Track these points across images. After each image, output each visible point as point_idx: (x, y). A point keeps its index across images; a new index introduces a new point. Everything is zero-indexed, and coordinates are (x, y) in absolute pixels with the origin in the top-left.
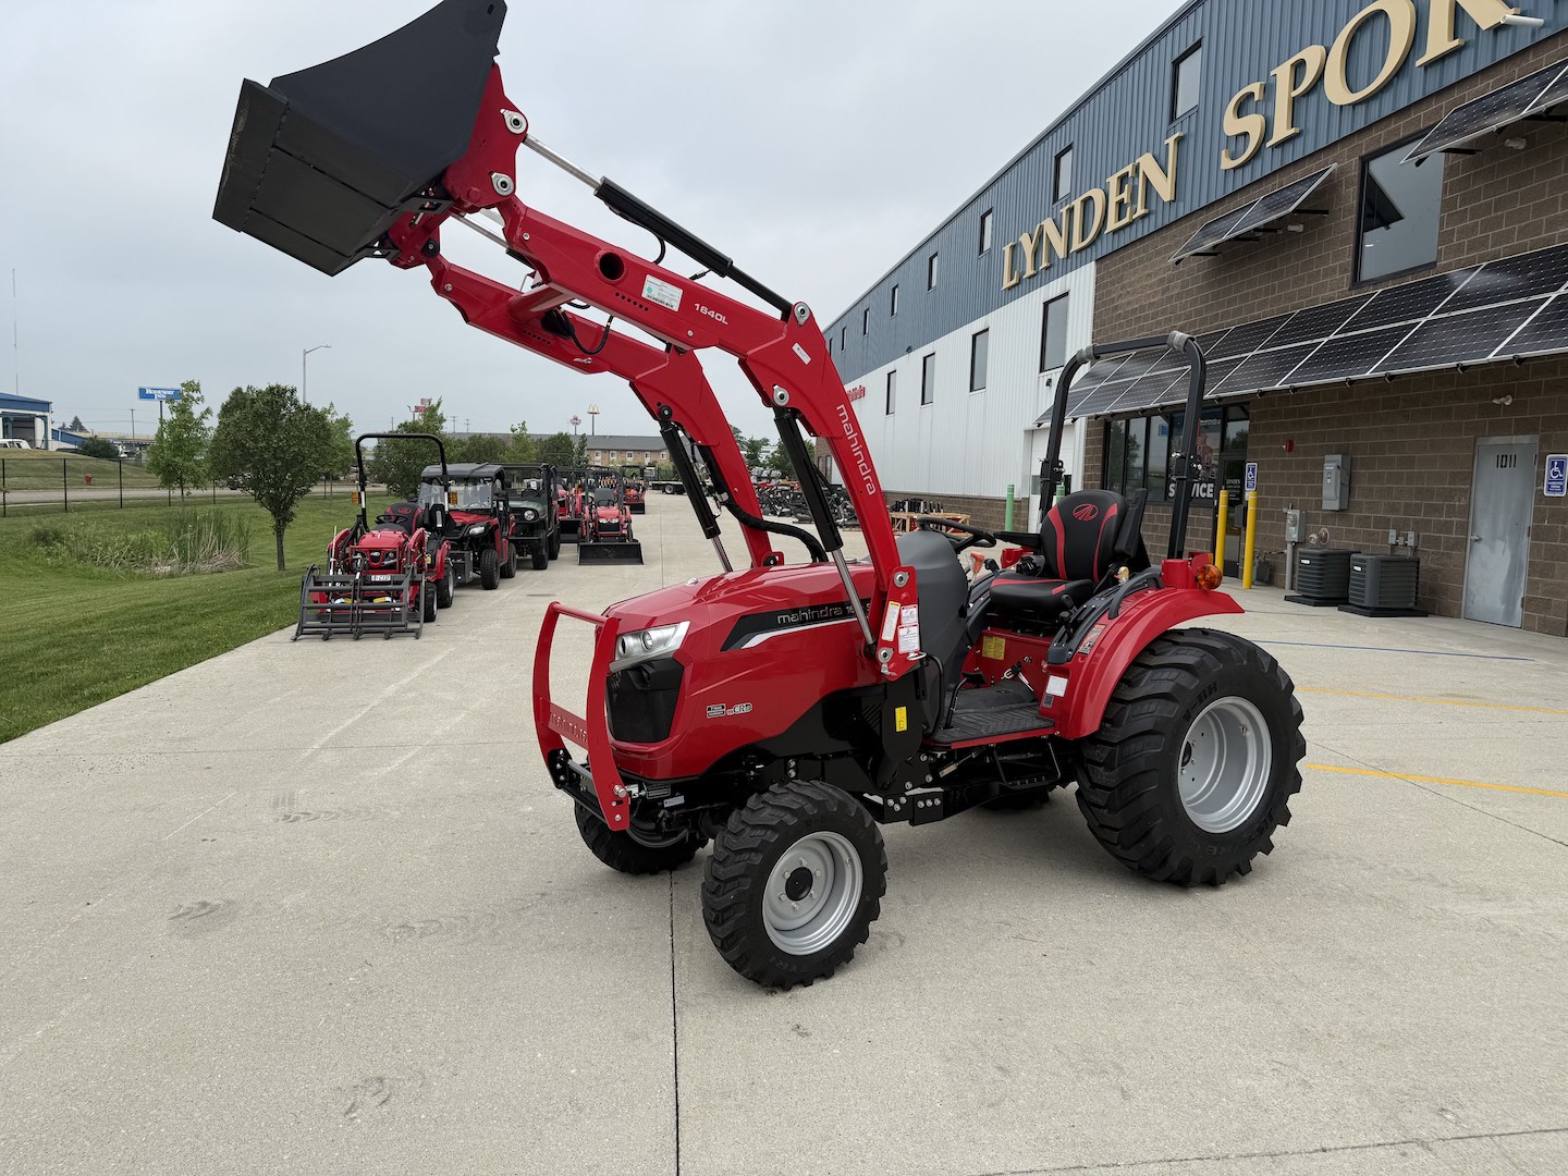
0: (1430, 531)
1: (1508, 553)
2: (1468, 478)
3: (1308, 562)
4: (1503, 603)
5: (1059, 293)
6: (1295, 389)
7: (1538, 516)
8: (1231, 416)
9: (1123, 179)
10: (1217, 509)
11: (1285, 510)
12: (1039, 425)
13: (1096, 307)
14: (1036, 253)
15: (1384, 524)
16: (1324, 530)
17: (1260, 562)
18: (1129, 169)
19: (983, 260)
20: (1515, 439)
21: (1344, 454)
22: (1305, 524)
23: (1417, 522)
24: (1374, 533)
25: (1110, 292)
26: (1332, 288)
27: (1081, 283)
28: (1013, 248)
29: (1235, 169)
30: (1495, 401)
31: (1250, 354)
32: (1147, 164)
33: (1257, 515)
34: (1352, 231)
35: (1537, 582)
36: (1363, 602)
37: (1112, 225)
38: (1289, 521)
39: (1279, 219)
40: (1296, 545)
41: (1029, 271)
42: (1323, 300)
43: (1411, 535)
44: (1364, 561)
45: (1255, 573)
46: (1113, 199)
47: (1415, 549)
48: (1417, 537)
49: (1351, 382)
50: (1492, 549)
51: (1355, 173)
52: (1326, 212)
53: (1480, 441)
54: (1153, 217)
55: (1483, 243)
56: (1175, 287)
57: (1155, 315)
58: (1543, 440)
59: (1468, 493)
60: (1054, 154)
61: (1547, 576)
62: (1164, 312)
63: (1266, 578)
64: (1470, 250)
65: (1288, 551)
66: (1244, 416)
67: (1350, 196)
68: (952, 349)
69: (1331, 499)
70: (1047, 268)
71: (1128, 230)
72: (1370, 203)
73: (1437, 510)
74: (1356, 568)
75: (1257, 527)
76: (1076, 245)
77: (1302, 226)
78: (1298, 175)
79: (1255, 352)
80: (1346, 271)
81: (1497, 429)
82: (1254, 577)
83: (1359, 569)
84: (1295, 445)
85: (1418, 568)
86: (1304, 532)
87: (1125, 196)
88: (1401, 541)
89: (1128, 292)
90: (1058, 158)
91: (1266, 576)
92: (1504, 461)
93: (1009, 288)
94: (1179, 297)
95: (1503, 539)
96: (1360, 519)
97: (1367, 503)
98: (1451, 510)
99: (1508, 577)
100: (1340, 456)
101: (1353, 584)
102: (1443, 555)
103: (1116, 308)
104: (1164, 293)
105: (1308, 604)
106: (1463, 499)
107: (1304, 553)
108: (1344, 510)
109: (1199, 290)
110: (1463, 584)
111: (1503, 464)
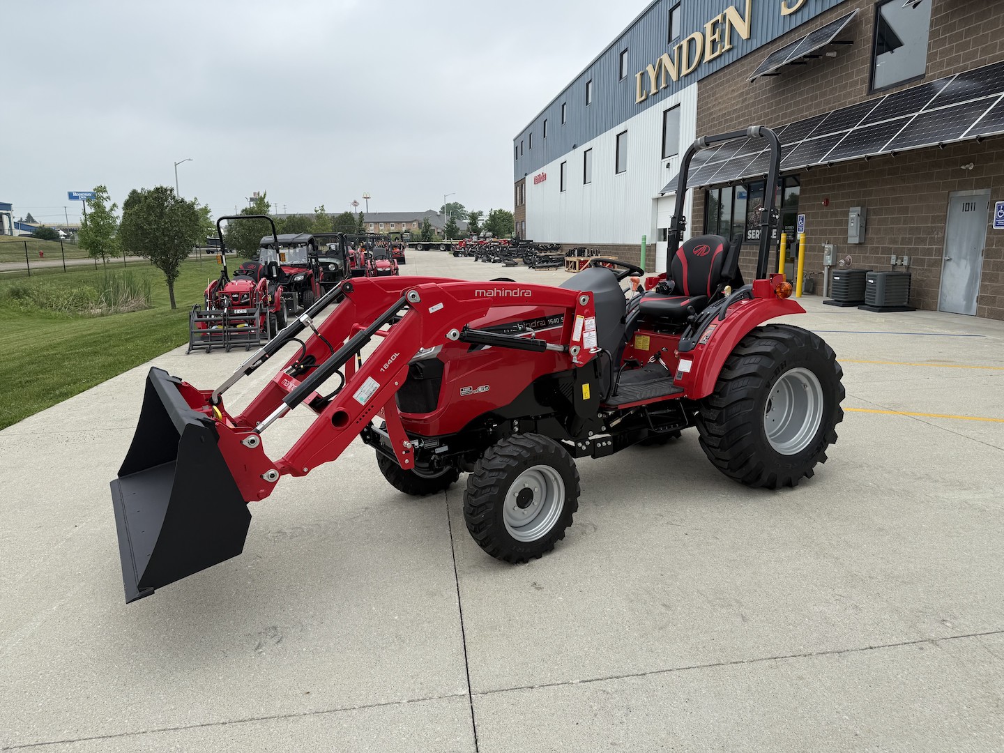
0: (918, 255)
1: (969, 268)
2: (944, 219)
3: (838, 278)
4: (964, 300)
5: (673, 105)
6: (831, 164)
7: (989, 242)
8: (787, 184)
9: (715, 25)
10: (779, 246)
11: (823, 245)
12: (663, 194)
13: (698, 114)
14: (657, 78)
15: (888, 251)
16: (849, 257)
17: (806, 280)
18: (719, 17)
19: (622, 84)
20: (975, 192)
21: (862, 207)
22: (836, 255)
23: (909, 249)
24: (881, 258)
25: (706, 104)
26: (855, 95)
27: (688, 97)
28: (642, 74)
29: (790, 15)
30: (963, 167)
31: (801, 142)
32: (731, 13)
33: (806, 249)
34: (868, 55)
35: (987, 286)
36: (874, 303)
37: (708, 57)
38: (826, 252)
39: (821, 48)
40: (830, 267)
41: (653, 91)
42: (850, 103)
43: (906, 258)
44: (875, 276)
45: (804, 287)
46: (709, 39)
47: (908, 267)
48: (910, 259)
49: (869, 158)
50: (958, 265)
51: (871, 15)
52: (852, 42)
54: (735, 50)
55: (956, 60)
56: (751, 98)
57: (738, 117)
58: (994, 192)
59: (943, 229)
60: (668, 9)
61: (993, 281)
62: (743, 115)
63: (811, 290)
64: (948, 65)
65: (825, 272)
66: (796, 183)
67: (868, 30)
68: (603, 145)
69: (853, 238)
70: (665, 88)
71: (718, 60)
72: (881, 36)
73: (923, 241)
74: (870, 281)
75: (805, 257)
76: (684, 71)
77: (835, 53)
78: (833, 17)
79: (804, 140)
80: (865, 82)
81: (964, 186)
82: (803, 290)
83: (872, 282)
84: (830, 202)
85: (910, 279)
86: (836, 259)
87: (716, 36)
88: (899, 262)
89: (720, 103)
90: (671, 12)
91: (811, 289)
92: (967, 207)
93: (640, 102)
94: (753, 104)
95: (965, 258)
96: (872, 249)
97: (877, 238)
98: (932, 241)
99: (968, 283)
100: (860, 208)
101: (868, 292)
102: (926, 270)
103: (711, 114)
104: (743, 102)
105: (838, 306)
106: (940, 233)
107: (836, 273)
108: (862, 244)
109: (767, 99)
110: (939, 289)
111: (967, 209)
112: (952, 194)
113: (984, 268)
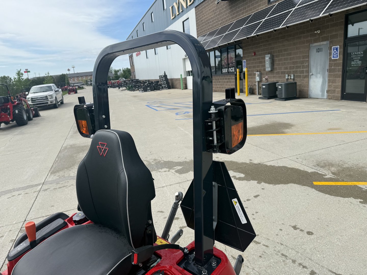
0: (297, 74)
1: (321, 77)
2: (308, 57)
3: (265, 87)
4: (321, 92)
5: (186, 18)
6: (258, 35)
7: (330, 65)
8: (237, 48)
10: (236, 75)
11: (255, 72)
12: (186, 56)
13: (197, 21)
15: (284, 73)
16: (266, 77)
17: (249, 88)
19: (165, 12)
21: (271, 54)
22: (261, 76)
23: (294, 71)
24: (281, 76)
25: (200, 16)
26: (263, 5)
27: (192, 15)
30: (315, 32)
31: (242, 28)
33: (248, 75)
35: (331, 85)
36: (282, 97)
38: (256, 76)
40: (259, 82)
42: (260, 9)
43: (292, 75)
44: (282, 85)
45: (248, 91)
47: (294, 79)
48: (294, 76)
49: (275, 30)
50: (316, 77)
56: (217, 12)
57: (213, 21)
58: (331, 42)
59: (308, 61)
61: (334, 83)
62: (215, 20)
63: (251, 92)
65: (257, 84)
66: (240, 48)
69: (268, 69)
73: (299, 67)
74: (279, 87)
75: (248, 78)
81: (316, 41)
82: (248, 93)
84: (256, 53)
85: (296, 85)
86: (261, 78)
88: (289, 77)
89: (205, 15)
92: (319, 50)
93: (173, 19)
94: (219, 14)
95: (319, 73)
96: (277, 72)
97: (278, 68)
98: (303, 67)
99: (322, 85)
101: (278, 92)
102: (302, 80)
103: (202, 21)
104: (214, 14)
105: (266, 99)
106: (307, 63)
107: (262, 84)
108: (272, 71)
109: (224, 11)
110: (308, 88)
111: (319, 51)
112: (311, 45)
113: (329, 77)
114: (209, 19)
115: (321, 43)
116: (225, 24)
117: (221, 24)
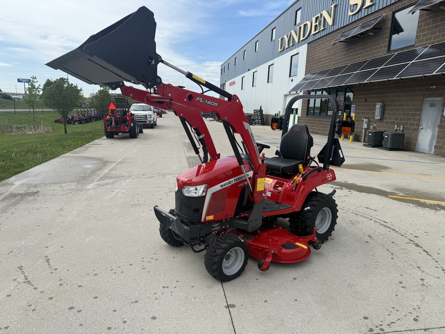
0: (407, 126)
1: (431, 132)
2: (421, 110)
3: (371, 134)
4: (428, 147)
5: (296, 53)
6: (370, 83)
7: (441, 121)
8: (347, 91)
9: (317, 18)
11: (363, 119)
12: (290, 93)
13: (307, 58)
14: (289, 41)
15: (394, 123)
16: (375, 125)
17: (355, 134)
18: (319, 15)
19: (272, 43)
23: (404, 123)
24: (390, 126)
25: (311, 53)
26: (382, 53)
27: (303, 50)
28: (282, 39)
29: (352, 15)
30: (431, 87)
32: (325, 14)
34: (388, 35)
35: (440, 141)
36: (387, 146)
37: (313, 32)
38: (364, 122)
39: (367, 31)
40: (366, 129)
41: (287, 47)
42: (379, 56)
44: (388, 134)
46: (314, 25)
47: (403, 131)
48: (403, 127)
50: (426, 131)
52: (381, 29)
53: (425, 99)
54: (326, 30)
55: (430, 39)
56: (332, 52)
57: (325, 60)
59: (420, 115)
60: (295, 10)
61: (443, 139)
62: (328, 59)
64: (426, 41)
65: (363, 131)
67: (389, 24)
68: (262, 70)
69: (378, 117)
70: (292, 46)
71: (318, 34)
72: (394, 27)
73: (410, 119)
74: (385, 136)
76: (302, 39)
77: (373, 33)
78: (373, 17)
79: (357, 72)
80: (386, 47)
81: (431, 96)
82: (353, 139)
84: (367, 100)
85: (404, 136)
86: (369, 126)
87: (317, 23)
88: (398, 128)
91: (357, 139)
93: (281, 51)
95: (430, 128)
96: (386, 122)
97: (388, 117)
98: (414, 120)
99: (430, 140)
100: (381, 103)
101: (384, 141)
102: (411, 133)
103: (313, 58)
104: (328, 53)
105: (370, 147)
106: (418, 116)
107: (369, 132)
108: (381, 120)
109: (340, 53)
110: (417, 141)
111: (432, 106)
113: (438, 133)
114: (322, 58)
115: (436, 98)
116: (338, 66)
117: (333, 64)
